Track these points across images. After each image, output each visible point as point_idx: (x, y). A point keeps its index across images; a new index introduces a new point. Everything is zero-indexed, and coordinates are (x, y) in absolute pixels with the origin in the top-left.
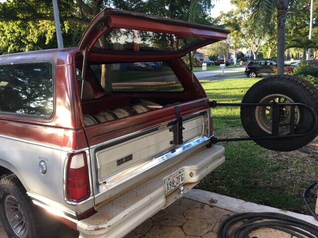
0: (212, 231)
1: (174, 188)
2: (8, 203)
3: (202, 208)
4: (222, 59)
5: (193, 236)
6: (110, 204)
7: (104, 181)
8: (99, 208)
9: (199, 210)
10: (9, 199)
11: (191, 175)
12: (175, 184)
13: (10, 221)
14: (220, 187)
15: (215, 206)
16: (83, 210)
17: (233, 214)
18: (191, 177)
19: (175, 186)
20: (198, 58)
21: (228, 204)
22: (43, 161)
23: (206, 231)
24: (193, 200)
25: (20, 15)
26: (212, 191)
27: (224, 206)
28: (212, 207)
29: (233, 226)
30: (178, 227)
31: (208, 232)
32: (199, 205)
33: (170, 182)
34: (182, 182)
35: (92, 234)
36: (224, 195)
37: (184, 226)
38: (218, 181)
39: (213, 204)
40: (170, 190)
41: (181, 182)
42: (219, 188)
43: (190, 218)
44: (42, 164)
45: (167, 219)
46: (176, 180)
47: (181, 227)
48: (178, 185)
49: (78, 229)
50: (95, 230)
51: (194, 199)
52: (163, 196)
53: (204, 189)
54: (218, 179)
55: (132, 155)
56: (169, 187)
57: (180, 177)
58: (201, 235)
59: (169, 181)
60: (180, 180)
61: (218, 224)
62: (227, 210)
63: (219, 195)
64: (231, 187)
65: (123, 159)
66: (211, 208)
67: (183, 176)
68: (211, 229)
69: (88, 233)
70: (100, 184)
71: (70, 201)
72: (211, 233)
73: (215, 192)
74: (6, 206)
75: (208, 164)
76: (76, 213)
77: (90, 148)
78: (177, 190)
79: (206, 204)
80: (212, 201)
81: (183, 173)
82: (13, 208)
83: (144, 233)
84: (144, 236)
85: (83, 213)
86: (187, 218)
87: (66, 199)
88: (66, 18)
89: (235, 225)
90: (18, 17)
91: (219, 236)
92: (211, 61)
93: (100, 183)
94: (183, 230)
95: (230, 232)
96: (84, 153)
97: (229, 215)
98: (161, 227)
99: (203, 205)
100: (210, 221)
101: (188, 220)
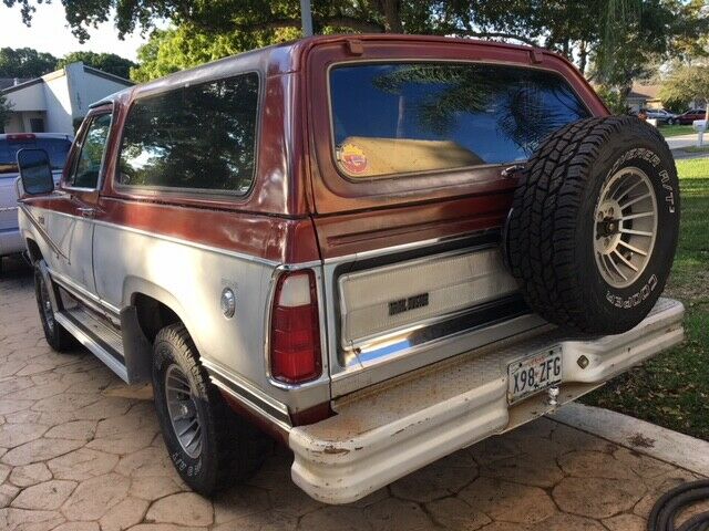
0: (631, 511)
1: (532, 389)
2: (172, 382)
3: (611, 453)
4: (699, 108)
5: (578, 515)
6: (369, 403)
7: (356, 346)
8: (342, 407)
9: (600, 457)
10: (173, 373)
11: (582, 362)
12: (537, 380)
13: (174, 419)
14: (665, 409)
15: (646, 454)
16: (304, 404)
17: (694, 480)
18: (583, 367)
19: (536, 386)
20: (635, 108)
21: (682, 453)
22: (229, 289)
23: (615, 509)
24: (587, 432)
25: (238, 20)
26: (640, 418)
27: (672, 456)
28: (637, 454)
29: (691, 509)
30: (539, 490)
31: (620, 513)
32: (602, 446)
33: (524, 372)
34: (556, 378)
35: (318, 460)
36: (676, 430)
37: (557, 490)
38: (661, 395)
39: (640, 448)
40: (520, 393)
41: (553, 378)
42: (662, 411)
43: (574, 471)
44: (228, 295)
45: (515, 466)
46: (538, 369)
47: (549, 490)
48: (544, 383)
49: (292, 446)
50: (326, 451)
51: (590, 429)
52: (502, 402)
53: (619, 411)
54: (660, 390)
55: (427, 294)
56: (520, 384)
57: (552, 364)
58: (600, 516)
59: (520, 370)
60: (551, 371)
61: (649, 497)
62: (678, 467)
63: (659, 428)
64: (698, 411)
65: (404, 301)
66: (634, 458)
67: (558, 363)
68: (627, 506)
69: (311, 458)
70: (347, 352)
71: (276, 380)
72: (628, 517)
73: (650, 419)
74: (168, 388)
75: (632, 341)
76: (289, 409)
77: (323, 264)
78: (542, 396)
79: (621, 445)
80: (639, 440)
81: (559, 355)
82: (180, 394)
83: (454, 490)
84: (455, 495)
85: (303, 412)
86: (568, 471)
87: (268, 375)
88: (327, 20)
89: (698, 506)
90: (233, 23)
91: (648, 526)
92: (668, 115)
93: (346, 349)
94: (553, 499)
95: (680, 521)
96: (309, 272)
97: (683, 480)
98: (497, 482)
99: (613, 447)
100: (627, 488)
101: (569, 476)
